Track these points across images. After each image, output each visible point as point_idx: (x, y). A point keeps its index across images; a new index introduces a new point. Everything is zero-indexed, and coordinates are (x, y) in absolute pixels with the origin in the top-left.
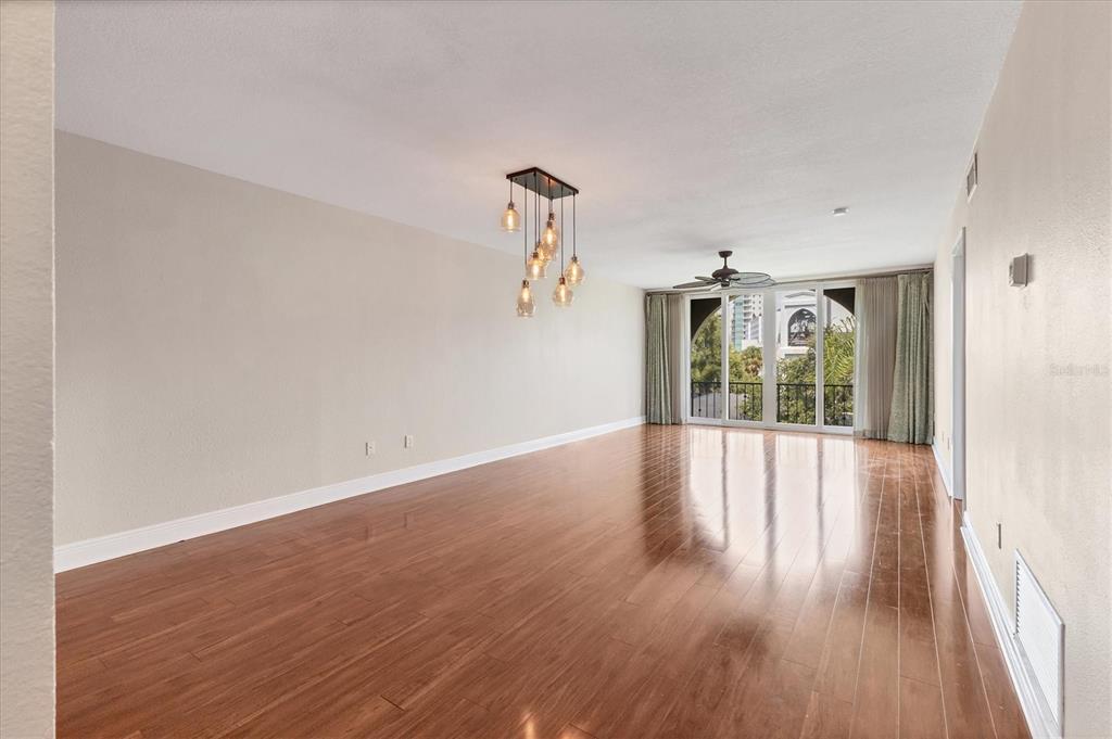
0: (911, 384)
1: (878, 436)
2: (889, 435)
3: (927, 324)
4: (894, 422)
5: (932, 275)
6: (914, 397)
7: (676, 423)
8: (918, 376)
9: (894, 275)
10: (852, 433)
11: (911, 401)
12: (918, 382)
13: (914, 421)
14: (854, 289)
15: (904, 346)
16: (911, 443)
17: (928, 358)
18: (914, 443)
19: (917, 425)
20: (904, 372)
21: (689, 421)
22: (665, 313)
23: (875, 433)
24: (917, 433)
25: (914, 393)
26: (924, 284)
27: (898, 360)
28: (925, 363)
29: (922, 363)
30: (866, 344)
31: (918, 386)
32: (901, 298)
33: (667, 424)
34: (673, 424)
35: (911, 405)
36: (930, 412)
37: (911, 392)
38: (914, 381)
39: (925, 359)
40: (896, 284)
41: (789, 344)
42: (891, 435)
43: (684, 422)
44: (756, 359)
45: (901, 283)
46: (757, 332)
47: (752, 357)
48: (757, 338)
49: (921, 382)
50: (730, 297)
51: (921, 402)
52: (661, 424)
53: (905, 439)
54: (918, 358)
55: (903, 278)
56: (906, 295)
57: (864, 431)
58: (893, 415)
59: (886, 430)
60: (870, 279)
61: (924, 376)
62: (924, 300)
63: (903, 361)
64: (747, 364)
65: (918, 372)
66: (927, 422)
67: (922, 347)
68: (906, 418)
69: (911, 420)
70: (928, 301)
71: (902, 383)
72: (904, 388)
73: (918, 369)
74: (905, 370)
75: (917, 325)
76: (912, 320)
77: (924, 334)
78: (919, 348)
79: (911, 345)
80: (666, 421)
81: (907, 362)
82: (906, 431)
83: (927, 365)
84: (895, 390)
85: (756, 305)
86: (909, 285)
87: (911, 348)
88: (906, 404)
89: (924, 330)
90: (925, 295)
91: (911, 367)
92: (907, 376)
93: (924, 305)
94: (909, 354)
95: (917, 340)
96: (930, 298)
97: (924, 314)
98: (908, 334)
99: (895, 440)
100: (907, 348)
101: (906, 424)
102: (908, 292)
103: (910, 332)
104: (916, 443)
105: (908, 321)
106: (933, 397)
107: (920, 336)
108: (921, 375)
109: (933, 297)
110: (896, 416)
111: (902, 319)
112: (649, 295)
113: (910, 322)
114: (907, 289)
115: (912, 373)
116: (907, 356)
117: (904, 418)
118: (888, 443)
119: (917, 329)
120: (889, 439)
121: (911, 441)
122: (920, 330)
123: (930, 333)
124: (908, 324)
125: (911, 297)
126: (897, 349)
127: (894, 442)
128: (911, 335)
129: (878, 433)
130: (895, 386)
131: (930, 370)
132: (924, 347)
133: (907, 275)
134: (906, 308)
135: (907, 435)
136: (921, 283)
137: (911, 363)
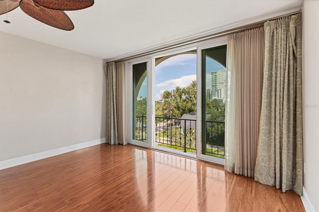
1: (245, 175)
6: (281, 142)
7: (121, 144)
9: (260, 25)
15: (270, 92)
16: (276, 189)
17: (296, 92)
19: (284, 173)
23: (243, 169)
24: (284, 179)
25: (281, 138)
26: (292, 26)
29: (289, 108)
35: (278, 150)
37: (278, 137)
38: (281, 126)
39: (292, 104)
40: (263, 33)
42: (258, 177)
45: (267, 31)
51: (288, 137)
53: (271, 183)
55: (269, 26)
56: (272, 42)
62: (291, 43)
67: (289, 91)
68: (273, 162)
69: (278, 165)
70: (296, 45)
71: (268, 127)
72: (270, 132)
73: (285, 114)
74: (271, 115)
75: (285, 70)
76: (279, 65)
77: (291, 79)
78: (286, 92)
79: (278, 89)
80: (115, 142)
81: (273, 106)
82: (272, 174)
83: (295, 110)
84: (261, 134)
85: (219, 86)
86: (275, 30)
87: (278, 93)
88: (273, 148)
89: (291, 74)
90: (293, 38)
91: (278, 113)
92: (273, 121)
93: (291, 49)
94: (275, 98)
95: (284, 85)
96: (298, 41)
97: (291, 57)
98: (274, 79)
99: (262, 182)
100: (273, 93)
101: (273, 168)
102: (275, 38)
103: (276, 78)
104: (284, 191)
105: (274, 66)
106: (302, 144)
107: (286, 80)
108: (289, 120)
109: (301, 40)
110: (263, 159)
111: (269, 65)
112: (107, 63)
113: (276, 67)
114: (273, 36)
115: (278, 118)
116: (273, 100)
117: (270, 162)
118: (254, 184)
119: (284, 74)
120: (256, 179)
121: (278, 187)
122: (286, 74)
123: (298, 76)
124: (274, 69)
125: (277, 42)
126: (263, 94)
127: (261, 183)
128: (278, 80)
129: (246, 171)
130: (261, 130)
131: (298, 116)
132: (292, 92)
133: (273, 22)
134: (273, 54)
135: (273, 180)
136: (289, 26)
137: (278, 108)
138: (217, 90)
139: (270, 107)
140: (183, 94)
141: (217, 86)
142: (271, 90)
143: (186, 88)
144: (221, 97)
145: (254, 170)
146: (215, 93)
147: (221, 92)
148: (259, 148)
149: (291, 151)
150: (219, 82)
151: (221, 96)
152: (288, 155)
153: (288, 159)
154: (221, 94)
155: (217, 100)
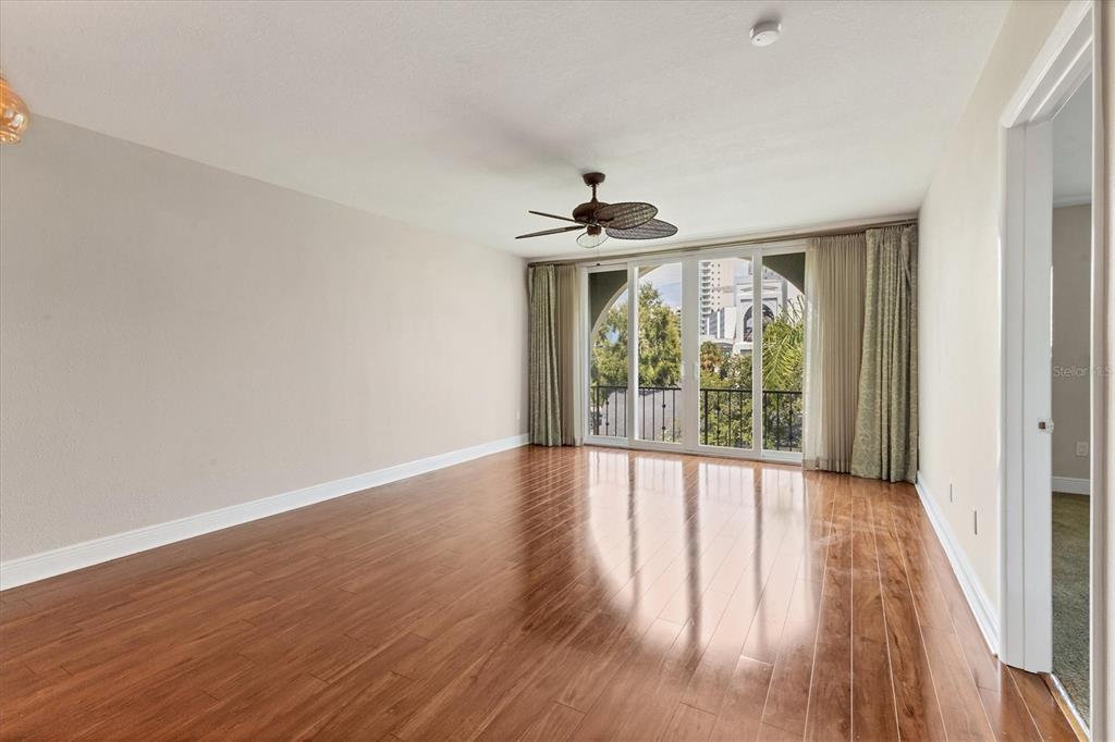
0: (885, 393)
1: (836, 470)
2: (853, 466)
3: (909, 303)
4: (860, 448)
5: (916, 230)
6: (889, 411)
7: (569, 445)
8: (895, 380)
9: (860, 232)
10: (800, 461)
11: (885, 418)
12: (894, 388)
13: (889, 447)
14: (804, 254)
15: (874, 337)
16: (884, 481)
17: (909, 338)
18: (889, 480)
19: (893, 455)
20: (875, 376)
21: (585, 441)
22: (552, 291)
23: (833, 462)
24: (893, 466)
25: (889, 406)
26: (904, 242)
27: (865, 356)
28: (904, 361)
29: (900, 361)
30: (821, 335)
31: (894, 396)
32: (870, 266)
33: (555, 446)
34: (564, 445)
35: (885, 423)
36: (913, 434)
37: (885, 404)
38: (889, 387)
39: (904, 355)
40: (864, 245)
41: (745, 340)
42: (857, 468)
43: (578, 444)
44: (712, 355)
45: (870, 243)
46: (716, 327)
47: (708, 353)
48: (716, 333)
49: (899, 389)
50: (640, 270)
51: (899, 403)
52: (547, 446)
53: (875, 474)
54: (895, 353)
55: (873, 235)
56: (877, 261)
57: (818, 459)
58: (859, 438)
59: (848, 460)
60: (825, 238)
61: (904, 381)
62: (904, 267)
63: (873, 356)
64: (703, 360)
65: (895, 374)
66: (907, 448)
67: (900, 337)
68: (878, 443)
69: (885, 446)
70: (910, 269)
71: (871, 391)
72: (874, 398)
73: (895, 370)
74: (876, 372)
75: (894, 304)
76: (887, 297)
77: (904, 318)
78: (896, 338)
79: (886, 334)
80: (554, 440)
81: (879, 359)
82: (877, 461)
83: (908, 364)
84: (862, 402)
85: (716, 301)
86: (881, 245)
87: (885, 339)
88: (878, 422)
89: (904, 312)
90: (905, 259)
91: (885, 368)
92: (879, 381)
93: (903, 275)
94: (882, 347)
95: (893, 327)
96: (913, 264)
97: (904, 287)
98: (880, 317)
99: (862, 475)
100: (879, 339)
101: (878, 452)
102: (881, 256)
103: (883, 315)
104: (892, 480)
105: (880, 298)
106: (917, 412)
107: (897, 321)
108: (900, 380)
109: (917, 263)
110: (863, 440)
111: (873, 296)
112: (531, 265)
113: (883, 300)
114: (879, 251)
115: (885, 376)
116: (879, 350)
117: (874, 443)
118: (852, 479)
119: (894, 310)
120: (853, 473)
121: (884, 477)
122: (897, 311)
123: (913, 316)
124: (880, 303)
125: (884, 263)
126: (865, 341)
127: (860, 477)
128: (886, 319)
129: (837, 463)
130: (861, 395)
131: (913, 372)
132: (904, 337)
133: (879, 231)
134: (878, 279)
135: (878, 469)
136: (900, 240)
137: (885, 361)
138: (709, 312)
139: (875, 360)
140: (611, 328)
141: (710, 299)
142: (876, 334)
143: (619, 309)
144: (722, 337)
145: (850, 461)
146: (703, 322)
147: (722, 318)
148: (859, 423)
149: (903, 424)
150: (716, 286)
151: (722, 331)
152: (899, 431)
153: (898, 436)
154: (722, 325)
155: (714, 345)
